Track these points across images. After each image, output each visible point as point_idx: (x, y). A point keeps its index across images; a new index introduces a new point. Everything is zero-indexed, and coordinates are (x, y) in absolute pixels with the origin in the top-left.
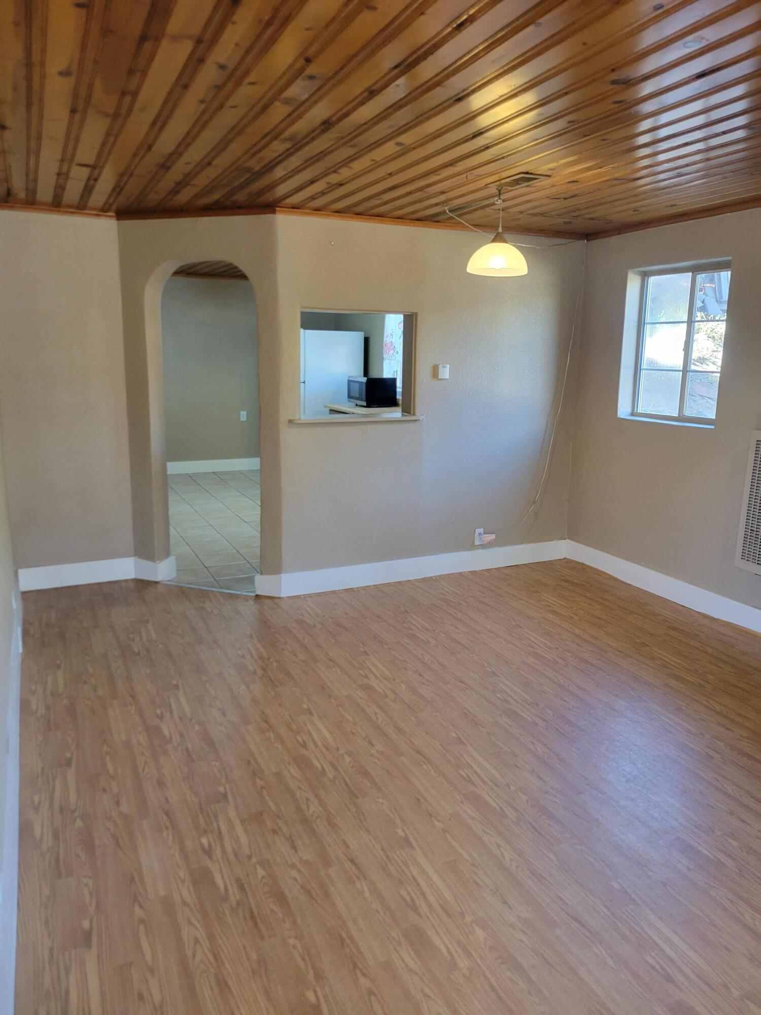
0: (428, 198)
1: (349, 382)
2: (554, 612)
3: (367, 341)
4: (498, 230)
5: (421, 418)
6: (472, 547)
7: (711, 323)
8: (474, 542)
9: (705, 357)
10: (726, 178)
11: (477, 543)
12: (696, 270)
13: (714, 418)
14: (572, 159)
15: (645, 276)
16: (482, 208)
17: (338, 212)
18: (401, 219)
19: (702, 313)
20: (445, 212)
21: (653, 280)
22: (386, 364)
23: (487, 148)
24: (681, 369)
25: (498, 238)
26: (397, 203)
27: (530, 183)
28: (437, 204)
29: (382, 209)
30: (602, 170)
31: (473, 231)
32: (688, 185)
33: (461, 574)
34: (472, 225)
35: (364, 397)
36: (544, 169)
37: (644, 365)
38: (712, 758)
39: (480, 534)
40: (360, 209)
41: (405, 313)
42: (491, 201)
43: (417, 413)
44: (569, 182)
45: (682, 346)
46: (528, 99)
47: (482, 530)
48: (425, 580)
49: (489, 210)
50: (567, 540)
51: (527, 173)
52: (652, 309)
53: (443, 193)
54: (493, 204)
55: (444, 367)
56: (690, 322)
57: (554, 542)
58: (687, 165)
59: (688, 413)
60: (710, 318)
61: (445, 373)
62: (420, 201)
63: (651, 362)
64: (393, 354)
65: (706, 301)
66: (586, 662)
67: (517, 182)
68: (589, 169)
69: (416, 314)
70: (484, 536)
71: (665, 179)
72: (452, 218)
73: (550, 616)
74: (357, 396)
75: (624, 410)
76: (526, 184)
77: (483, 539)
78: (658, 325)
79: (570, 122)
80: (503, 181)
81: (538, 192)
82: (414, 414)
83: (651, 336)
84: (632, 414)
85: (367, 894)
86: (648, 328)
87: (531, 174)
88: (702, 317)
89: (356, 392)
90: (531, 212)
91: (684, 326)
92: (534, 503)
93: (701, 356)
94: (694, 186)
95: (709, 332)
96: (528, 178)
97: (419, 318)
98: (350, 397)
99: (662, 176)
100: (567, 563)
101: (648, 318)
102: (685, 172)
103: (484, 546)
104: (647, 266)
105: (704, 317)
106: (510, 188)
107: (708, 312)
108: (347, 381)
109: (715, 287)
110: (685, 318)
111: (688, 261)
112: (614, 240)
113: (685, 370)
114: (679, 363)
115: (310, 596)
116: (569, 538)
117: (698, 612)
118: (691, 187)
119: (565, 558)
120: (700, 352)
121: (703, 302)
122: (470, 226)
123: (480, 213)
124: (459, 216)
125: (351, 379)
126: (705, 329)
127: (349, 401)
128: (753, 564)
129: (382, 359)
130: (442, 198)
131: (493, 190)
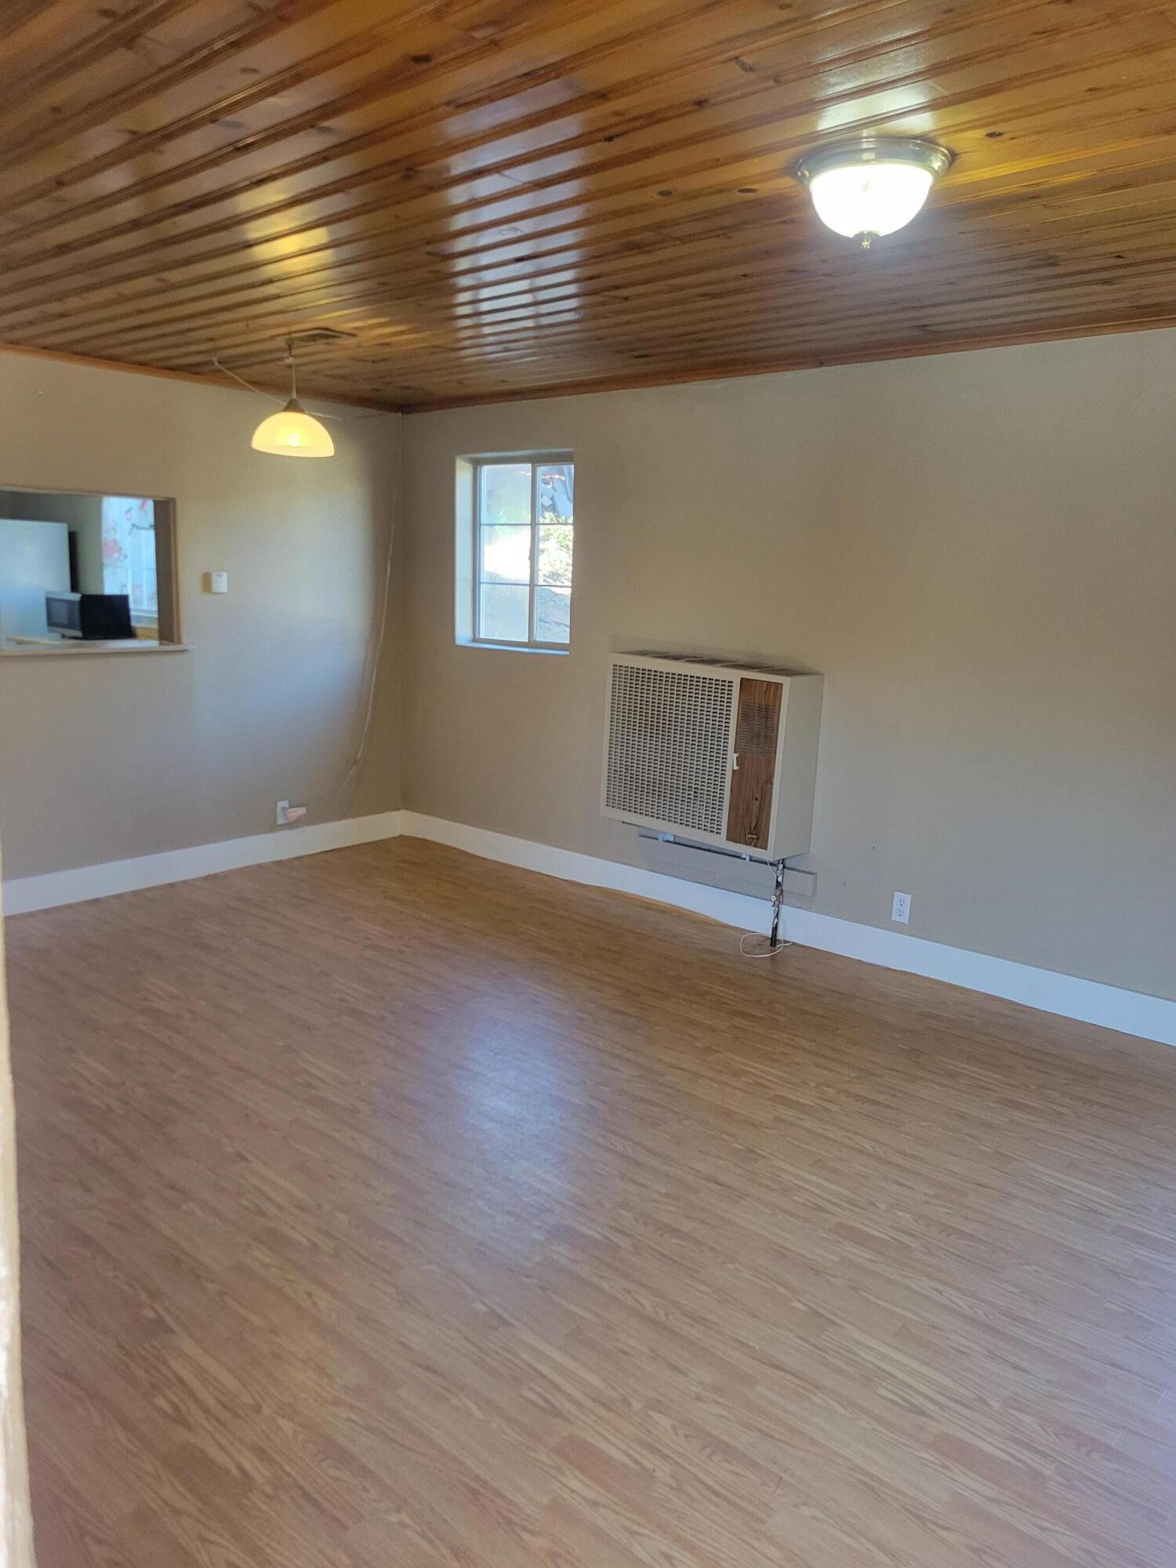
0: (189, 344)
1: (49, 602)
2: (394, 899)
3: (73, 538)
4: (291, 395)
5: (190, 647)
6: (273, 827)
7: (563, 527)
8: (275, 820)
9: (559, 572)
10: (559, 358)
11: (280, 821)
12: (536, 461)
13: (568, 642)
14: (382, 320)
15: (477, 464)
16: (263, 362)
17: (45, 348)
18: (143, 366)
19: (551, 513)
20: (212, 363)
21: (486, 470)
22: (107, 574)
23: (278, 297)
24: (528, 583)
25: (292, 407)
26: (141, 346)
27: (330, 340)
28: (200, 352)
29: (117, 351)
30: (418, 336)
31: (250, 390)
32: (517, 361)
33: (260, 866)
34: (249, 382)
35: (78, 623)
36: (348, 326)
37: (484, 578)
38: (583, 1019)
39: (284, 809)
40: (80, 348)
41: (156, 499)
42: (279, 355)
43: (185, 638)
44: (380, 345)
45: (527, 554)
46: (320, 236)
47: (285, 804)
48: (207, 878)
49: (272, 366)
50: (402, 811)
51: (327, 329)
52: (489, 507)
53: (212, 340)
54: (280, 359)
55: (219, 576)
56: (534, 524)
57: (385, 814)
58: (515, 341)
59: (539, 637)
60: (561, 521)
61: (221, 584)
62: (177, 346)
63: (491, 574)
64: (119, 558)
65: (556, 499)
66: (439, 947)
67: (314, 338)
68: (402, 333)
69: (174, 500)
70: (291, 810)
71: (493, 353)
72: (219, 371)
73: (388, 903)
74: (66, 622)
75: (463, 634)
76: (325, 341)
77: (289, 815)
78: (497, 527)
79: (380, 284)
80: (294, 335)
81: (338, 353)
82: (179, 642)
83: (489, 544)
84: (474, 640)
85: (199, 1212)
86: (485, 531)
87: (332, 331)
88: (552, 520)
89: (62, 614)
90: (330, 373)
91: (527, 530)
92: (356, 761)
93: (554, 571)
94: (525, 363)
95: (561, 539)
96: (326, 334)
97: (179, 505)
98: (52, 623)
99: (489, 349)
100: (403, 840)
101: (484, 518)
102: (512, 348)
103: (291, 825)
104: (478, 451)
105: (554, 519)
106: (302, 344)
107: (558, 512)
108: (43, 601)
109: (565, 480)
110: (528, 519)
111: (527, 449)
112: (436, 416)
113: (532, 585)
114: (525, 577)
115: (31, 915)
116: (406, 809)
117: (565, 880)
118: (520, 363)
119: (401, 836)
120: (552, 566)
121: (552, 499)
122: (246, 384)
123: (260, 368)
124: (229, 369)
125: (50, 596)
126: (556, 535)
127: (50, 631)
128: (618, 810)
129: (101, 566)
130: (209, 345)
131: (281, 343)
